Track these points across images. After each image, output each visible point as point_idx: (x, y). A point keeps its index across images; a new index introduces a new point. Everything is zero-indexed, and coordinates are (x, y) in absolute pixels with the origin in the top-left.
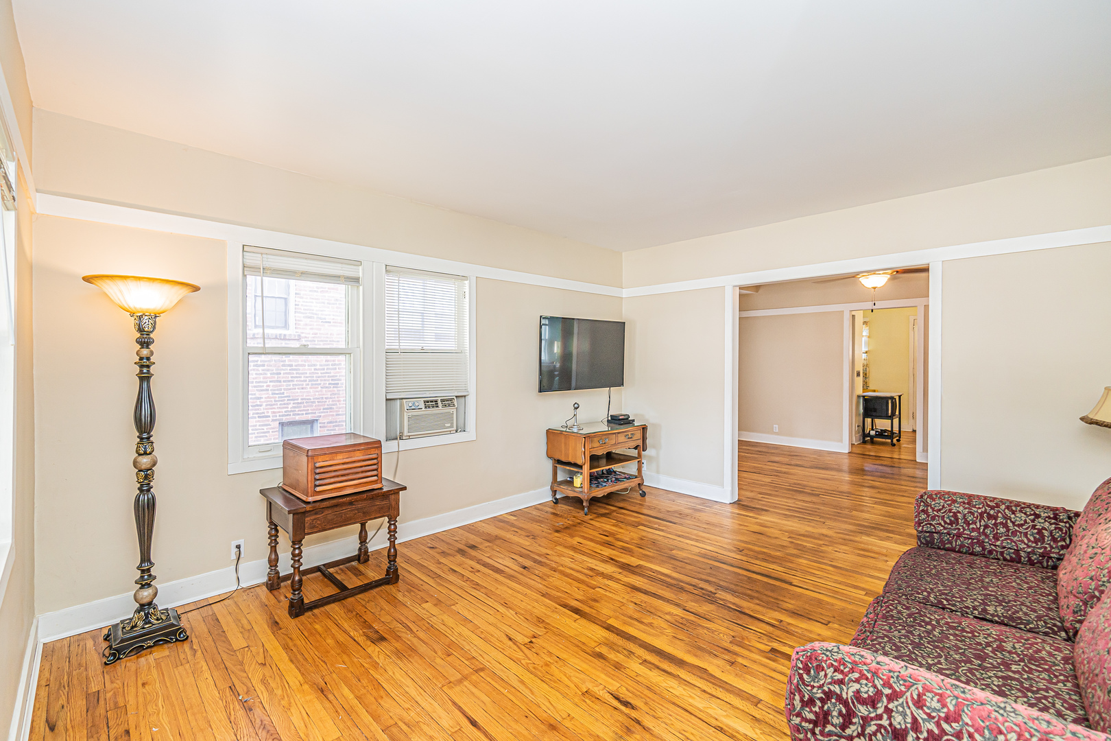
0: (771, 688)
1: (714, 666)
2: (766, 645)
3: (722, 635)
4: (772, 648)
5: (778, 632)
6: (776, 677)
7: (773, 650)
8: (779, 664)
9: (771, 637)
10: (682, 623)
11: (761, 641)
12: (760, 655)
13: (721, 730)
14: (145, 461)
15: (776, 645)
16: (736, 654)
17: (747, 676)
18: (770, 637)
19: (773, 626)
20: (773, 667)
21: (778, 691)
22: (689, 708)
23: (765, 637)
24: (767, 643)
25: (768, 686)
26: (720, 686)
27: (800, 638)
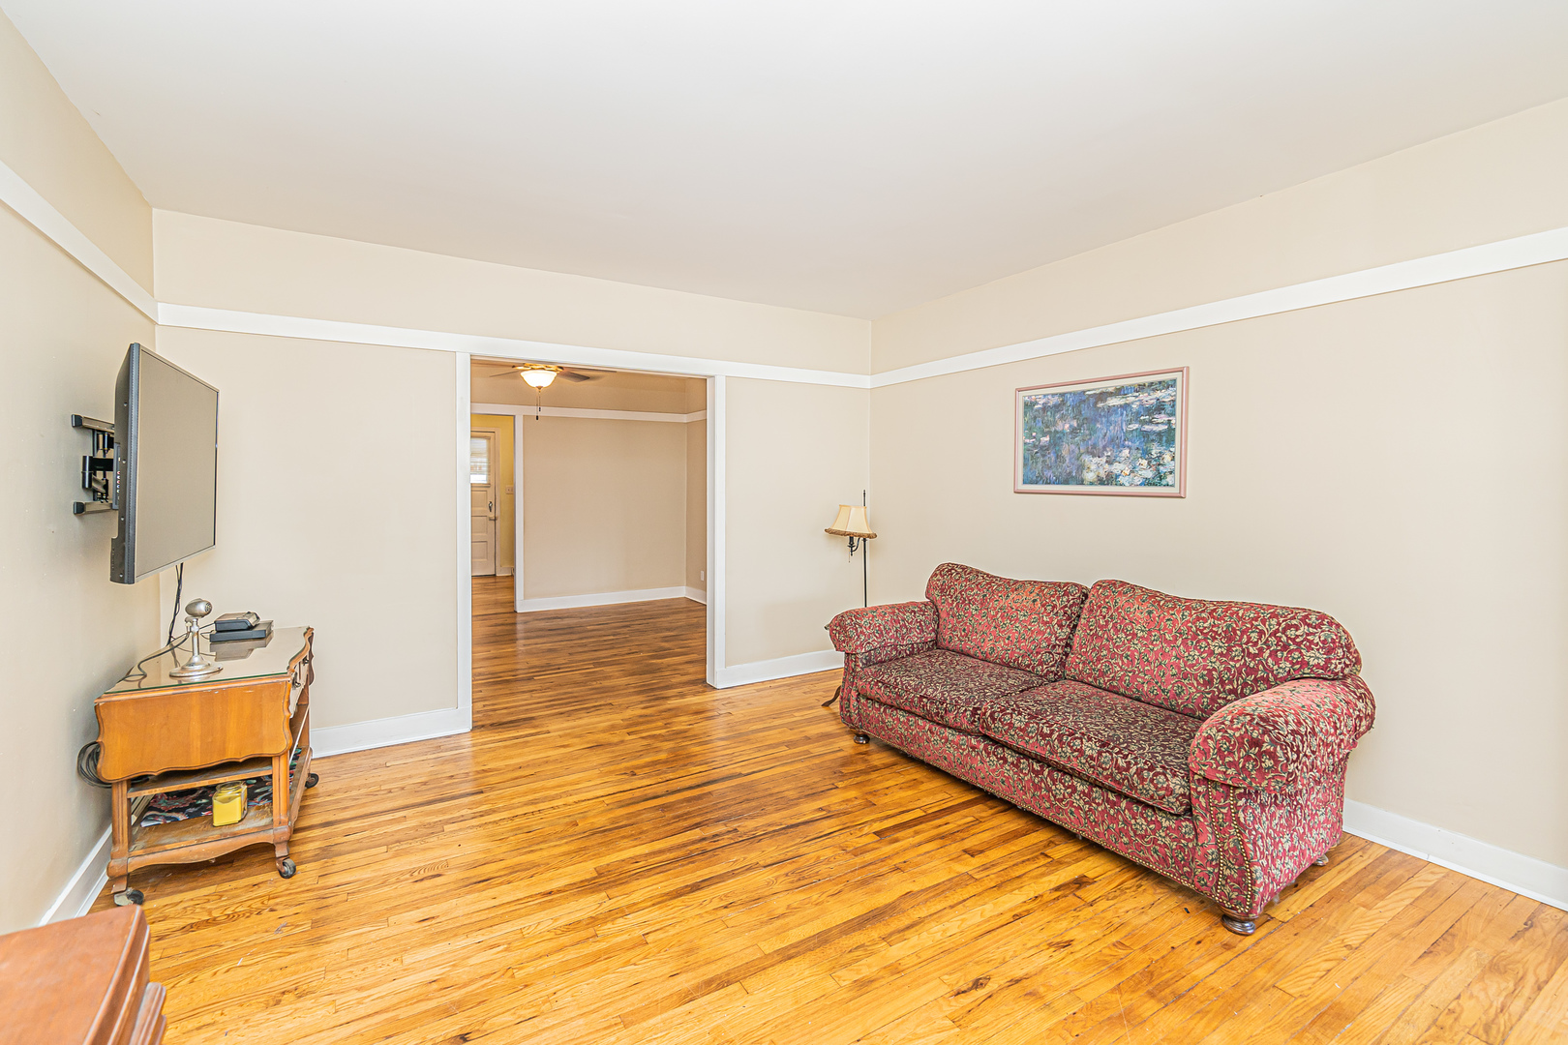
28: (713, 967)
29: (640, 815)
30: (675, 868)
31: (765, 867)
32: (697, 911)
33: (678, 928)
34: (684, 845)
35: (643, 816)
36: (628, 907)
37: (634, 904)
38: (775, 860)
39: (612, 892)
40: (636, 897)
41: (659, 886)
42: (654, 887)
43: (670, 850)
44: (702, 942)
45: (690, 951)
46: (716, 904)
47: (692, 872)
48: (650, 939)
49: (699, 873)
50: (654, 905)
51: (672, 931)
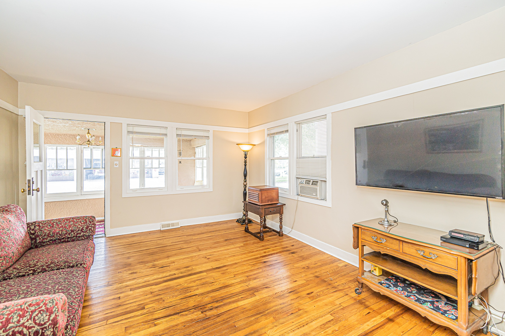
0: (131, 296)
1: (156, 288)
2: (148, 308)
3: (168, 298)
4: (144, 309)
5: (150, 317)
6: (132, 300)
7: (143, 308)
8: (136, 305)
9: (150, 313)
10: (187, 290)
11: (152, 308)
12: (146, 302)
13: (134, 279)
14: (245, 183)
15: (145, 311)
16: (154, 296)
17: (142, 293)
18: (152, 313)
19: (156, 319)
20: (137, 303)
21: (127, 297)
22: (148, 276)
23: (152, 310)
24: (149, 309)
25: (132, 296)
26: (146, 285)
27: (138, 323)
28: (218, 271)
29: (247, 324)
30: (228, 295)
31: (197, 295)
32: (221, 282)
33: (226, 278)
34: (225, 305)
35: (245, 322)
36: (240, 283)
37: (239, 284)
38: (192, 297)
39: (247, 288)
40: (239, 286)
41: (233, 289)
42: (234, 289)
43: (230, 303)
44: (221, 275)
45: (223, 273)
46: (216, 283)
47: (222, 293)
48: (233, 276)
49: (220, 293)
50: (233, 284)
51: (228, 277)
